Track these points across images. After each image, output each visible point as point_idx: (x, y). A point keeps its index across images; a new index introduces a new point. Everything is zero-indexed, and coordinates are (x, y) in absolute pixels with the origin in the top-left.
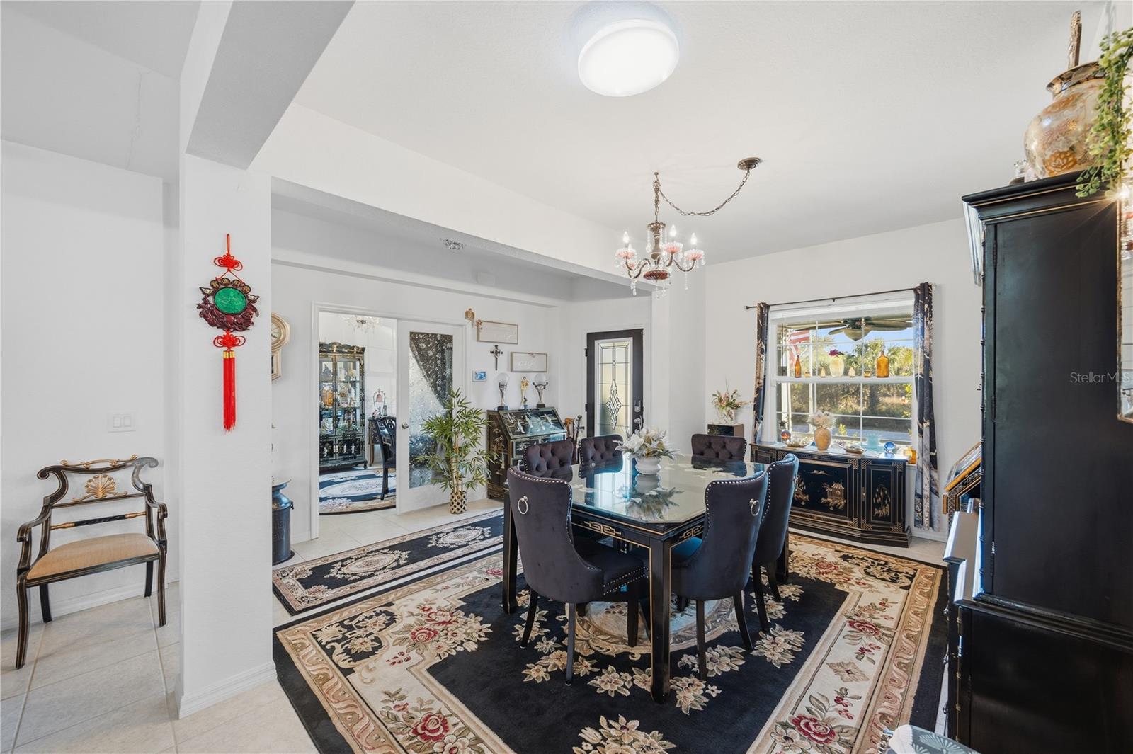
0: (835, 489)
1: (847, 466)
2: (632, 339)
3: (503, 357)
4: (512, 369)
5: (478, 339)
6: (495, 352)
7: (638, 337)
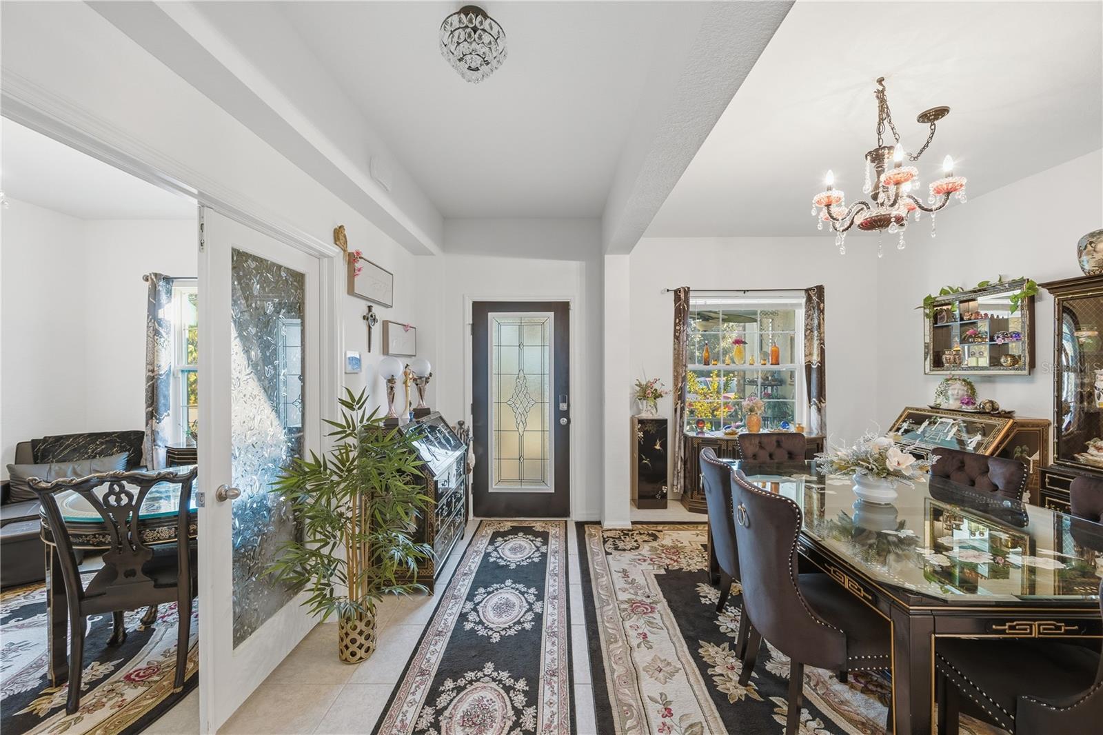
2: (552, 314)
3: (377, 329)
4: (385, 350)
5: (351, 290)
6: (369, 318)
7: (561, 310)
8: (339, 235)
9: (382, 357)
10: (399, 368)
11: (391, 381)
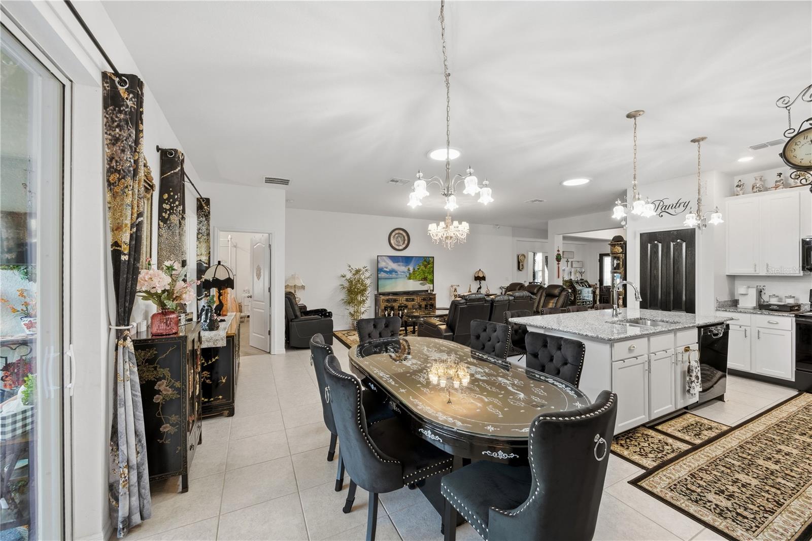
3: (569, 263)
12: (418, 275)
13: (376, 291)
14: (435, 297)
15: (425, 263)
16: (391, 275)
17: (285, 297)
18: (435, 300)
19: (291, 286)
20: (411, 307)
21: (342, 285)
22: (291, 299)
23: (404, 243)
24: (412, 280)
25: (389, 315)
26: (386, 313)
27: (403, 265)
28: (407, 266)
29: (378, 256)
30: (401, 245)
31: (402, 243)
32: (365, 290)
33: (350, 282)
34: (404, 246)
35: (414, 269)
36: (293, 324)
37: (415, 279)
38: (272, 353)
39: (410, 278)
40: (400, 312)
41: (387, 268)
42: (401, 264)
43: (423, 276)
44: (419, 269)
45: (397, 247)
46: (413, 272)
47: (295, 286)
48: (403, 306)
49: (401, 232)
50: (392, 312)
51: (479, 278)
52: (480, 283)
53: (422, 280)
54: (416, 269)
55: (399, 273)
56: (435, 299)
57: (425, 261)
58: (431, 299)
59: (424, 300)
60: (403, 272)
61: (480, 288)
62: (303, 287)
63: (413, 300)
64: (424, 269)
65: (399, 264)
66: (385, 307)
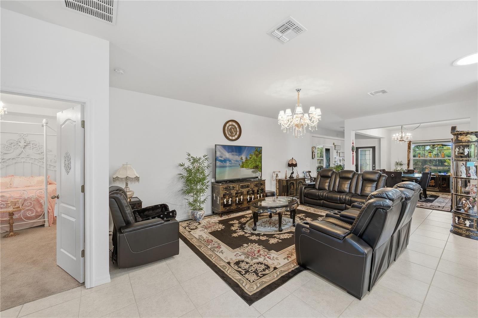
0: (432, 182)
1: (435, 176)
2: (372, 149)
3: (338, 153)
4: (339, 156)
5: (335, 149)
6: (337, 152)
7: (374, 148)
8: (334, 144)
9: (339, 157)
10: (341, 158)
11: (340, 160)
12: (250, 164)
13: (215, 180)
14: (265, 183)
15: (257, 153)
16: (225, 164)
17: (110, 198)
18: (265, 186)
19: (122, 179)
20: (246, 193)
21: (181, 174)
22: (119, 200)
23: (236, 134)
24: (244, 168)
25: (227, 201)
26: (225, 200)
27: (236, 155)
28: (240, 155)
29: (216, 145)
30: (234, 136)
31: (234, 133)
32: (204, 179)
33: (189, 171)
34: (236, 137)
35: (246, 158)
36: (122, 237)
37: (247, 167)
38: (88, 285)
39: (243, 167)
40: (237, 199)
41: (221, 157)
42: (235, 153)
43: (255, 165)
44: (251, 158)
45: (230, 138)
46: (246, 161)
47: (127, 177)
48: (239, 193)
49: (234, 124)
50: (230, 199)
51: (292, 165)
52: (293, 169)
53: (253, 168)
54: (248, 159)
55: (233, 162)
56: (265, 184)
57: (256, 150)
58: (261, 184)
59: (256, 185)
60: (236, 161)
61: (293, 173)
62: (137, 179)
63: (248, 186)
64: (256, 158)
65: (233, 153)
66: (224, 195)
